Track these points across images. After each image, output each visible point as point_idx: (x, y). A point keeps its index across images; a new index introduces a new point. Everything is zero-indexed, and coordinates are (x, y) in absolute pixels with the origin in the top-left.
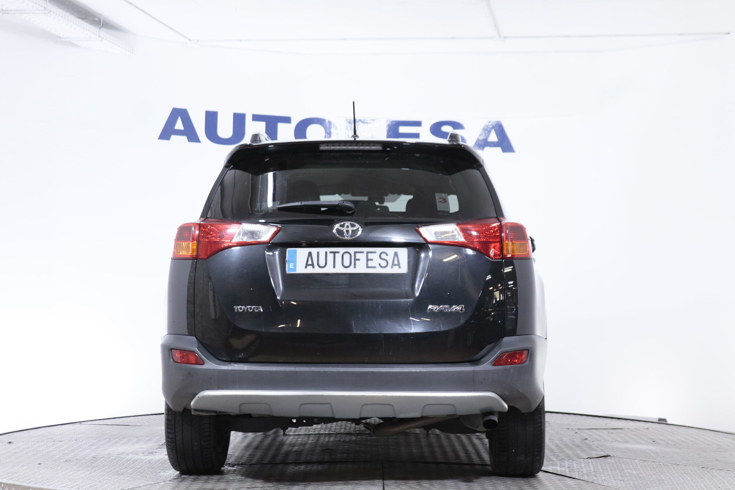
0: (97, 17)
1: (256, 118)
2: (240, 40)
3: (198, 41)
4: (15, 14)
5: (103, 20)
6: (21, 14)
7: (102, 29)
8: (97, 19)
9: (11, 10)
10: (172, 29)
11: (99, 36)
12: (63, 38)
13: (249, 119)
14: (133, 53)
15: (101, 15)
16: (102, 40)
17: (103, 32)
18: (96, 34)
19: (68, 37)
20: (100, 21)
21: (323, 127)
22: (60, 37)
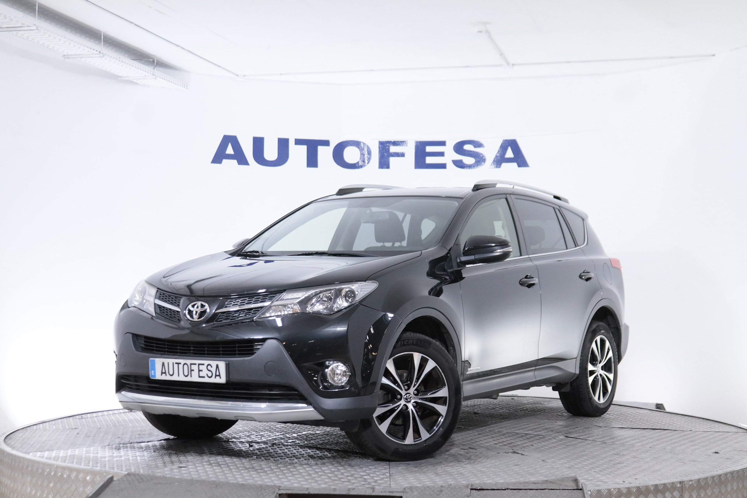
0: (151, 58)
1: (298, 142)
2: (281, 74)
3: (244, 76)
4: (76, 58)
5: (156, 60)
6: (81, 58)
7: (156, 68)
8: (151, 60)
9: (71, 55)
10: (219, 66)
11: (153, 74)
12: (122, 77)
13: (292, 143)
14: (187, 88)
15: (155, 56)
16: (156, 78)
17: (158, 71)
18: (150, 73)
19: (127, 77)
20: (154, 61)
21: (359, 148)
22: (120, 77)
